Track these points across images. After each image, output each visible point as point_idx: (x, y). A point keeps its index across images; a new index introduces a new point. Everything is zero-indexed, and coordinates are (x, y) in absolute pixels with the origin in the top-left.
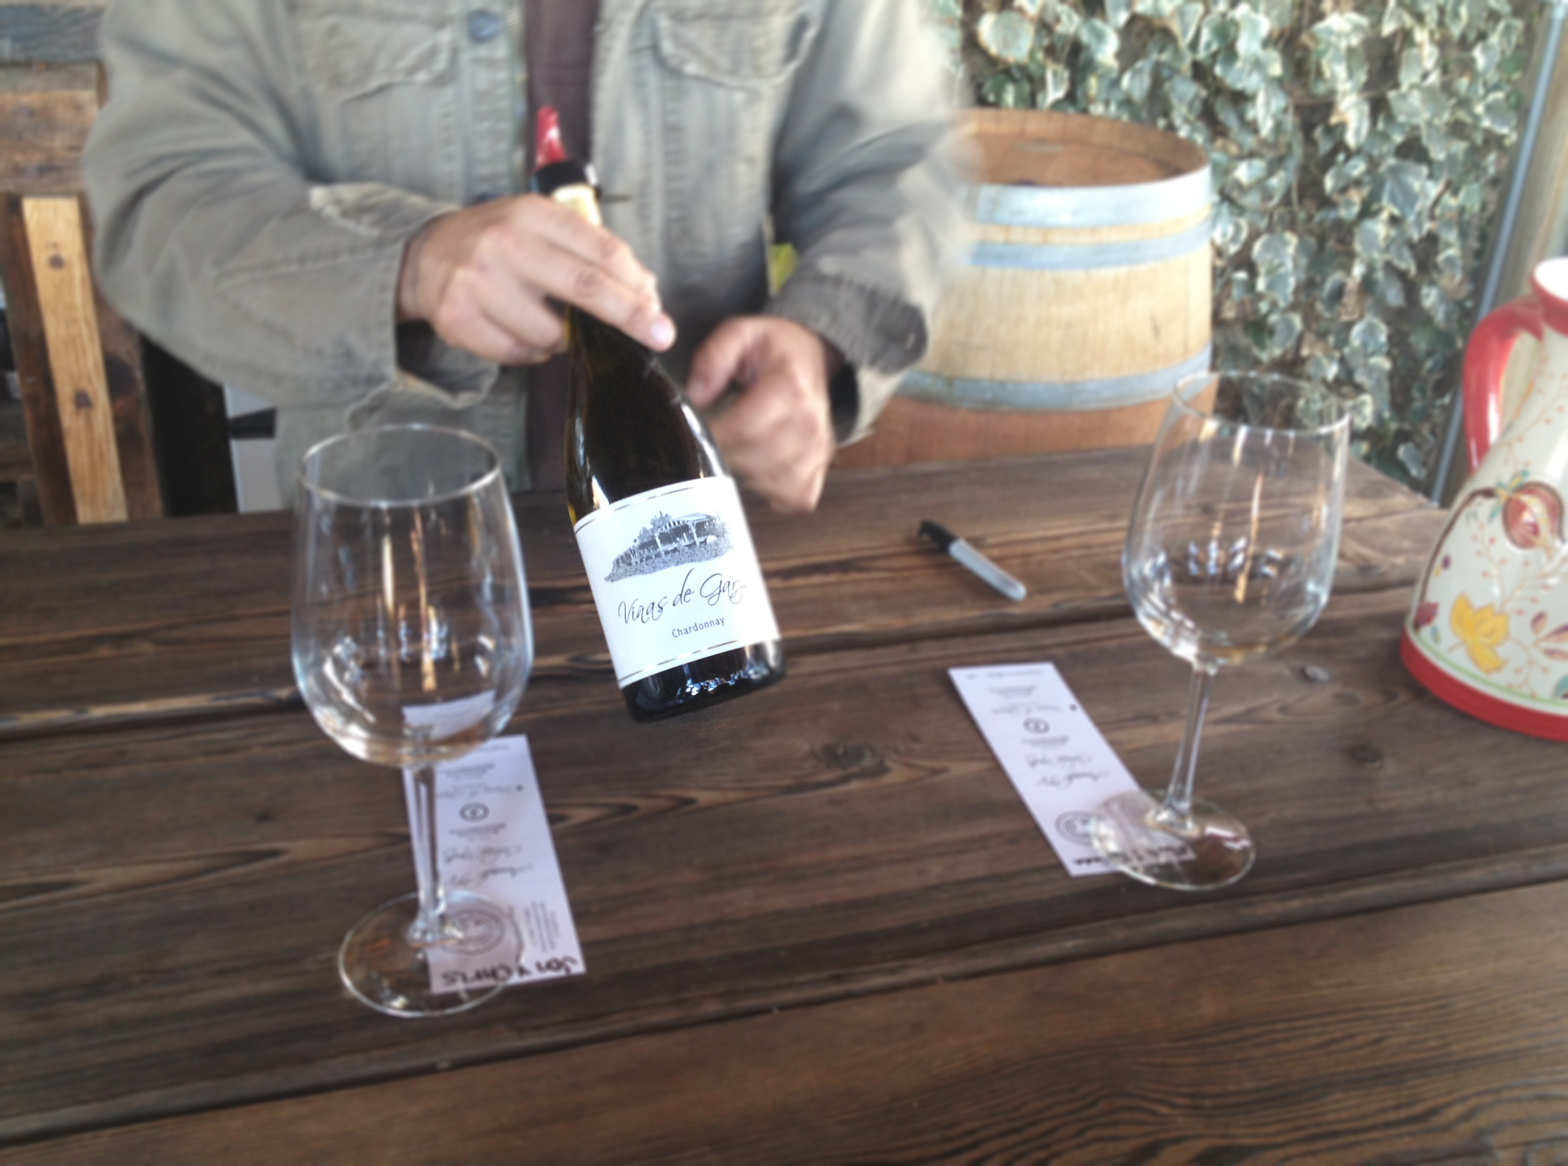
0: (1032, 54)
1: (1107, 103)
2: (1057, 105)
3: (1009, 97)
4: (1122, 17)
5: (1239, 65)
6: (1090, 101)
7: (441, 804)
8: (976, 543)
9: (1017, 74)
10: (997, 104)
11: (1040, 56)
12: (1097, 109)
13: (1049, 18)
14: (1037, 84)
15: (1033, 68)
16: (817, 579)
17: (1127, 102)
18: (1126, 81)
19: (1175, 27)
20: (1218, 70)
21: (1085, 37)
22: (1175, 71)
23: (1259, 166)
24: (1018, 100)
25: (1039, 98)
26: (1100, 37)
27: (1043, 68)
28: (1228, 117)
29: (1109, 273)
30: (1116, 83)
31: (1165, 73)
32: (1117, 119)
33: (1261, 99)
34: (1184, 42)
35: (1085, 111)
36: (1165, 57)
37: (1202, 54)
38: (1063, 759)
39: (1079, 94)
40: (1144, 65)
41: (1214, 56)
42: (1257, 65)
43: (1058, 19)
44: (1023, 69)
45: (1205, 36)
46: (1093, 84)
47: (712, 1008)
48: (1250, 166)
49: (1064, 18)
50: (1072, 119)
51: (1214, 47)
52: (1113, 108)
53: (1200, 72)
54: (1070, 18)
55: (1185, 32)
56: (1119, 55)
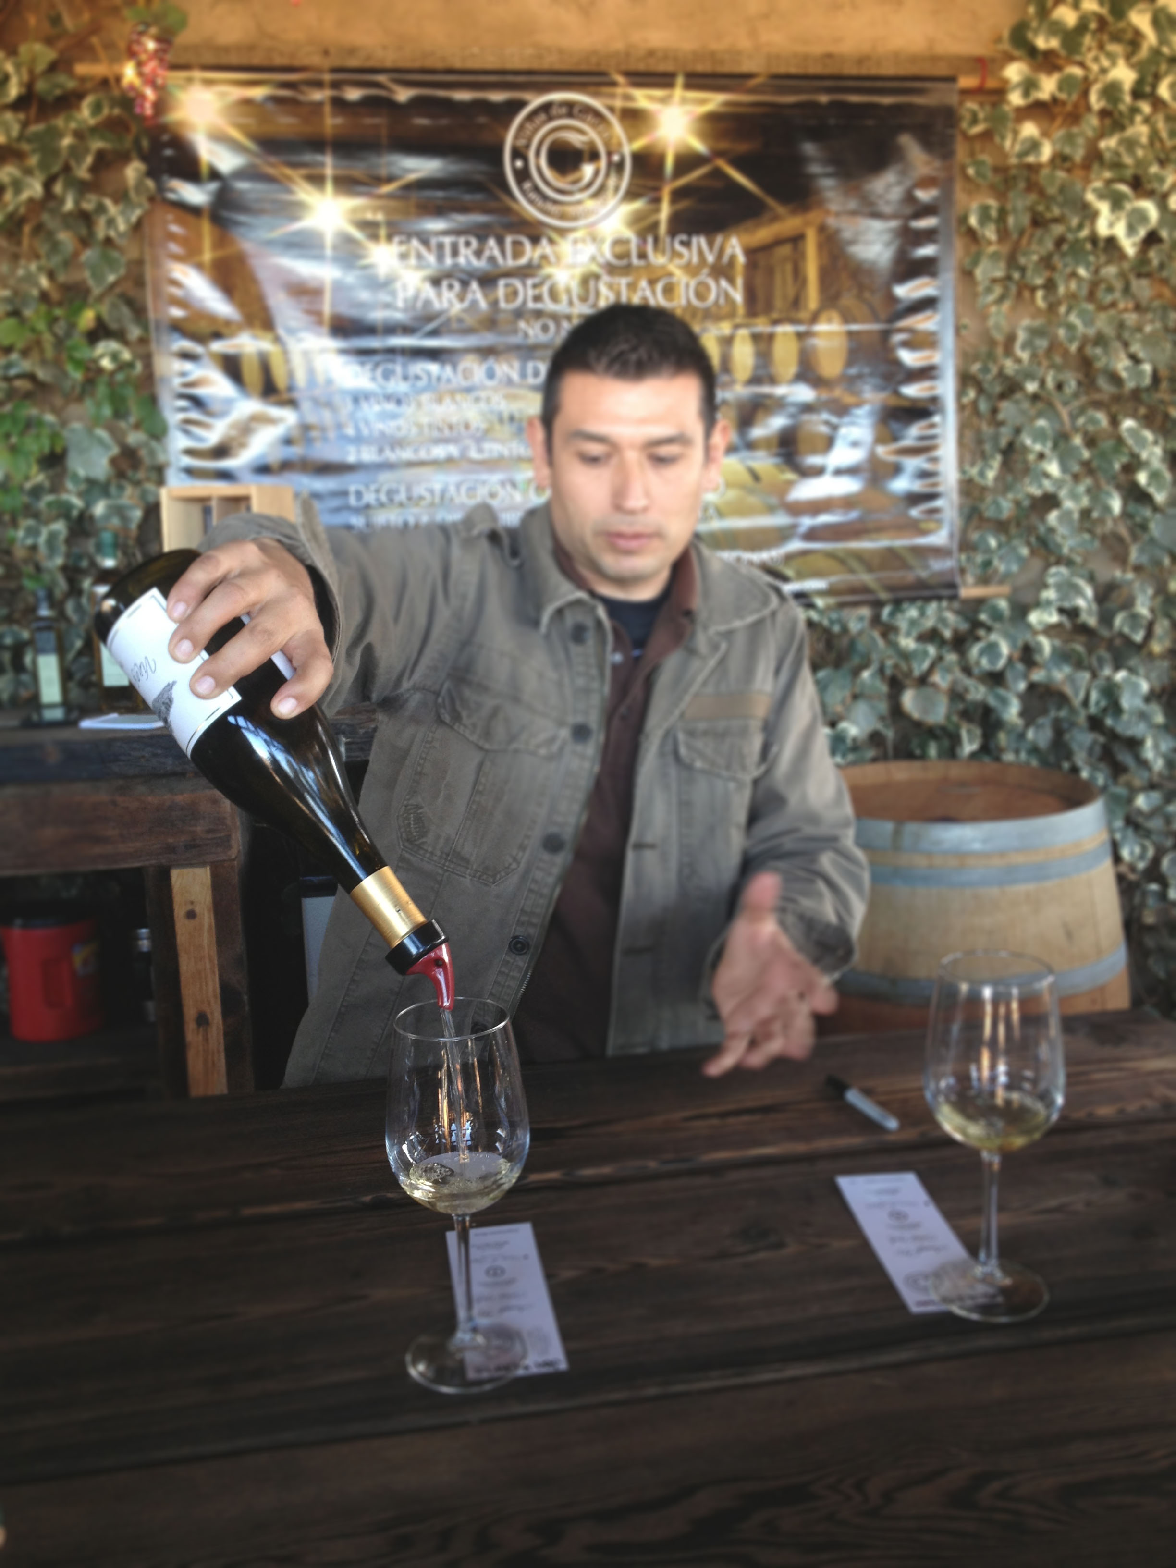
0: (948, 717)
1: (1017, 752)
2: (973, 755)
3: (933, 750)
4: (1022, 686)
5: (1125, 717)
6: (1001, 750)
7: (474, 1267)
8: (868, 1092)
9: (938, 732)
10: (923, 757)
11: (955, 718)
12: (1009, 757)
13: (960, 689)
14: (955, 740)
15: (951, 728)
16: (746, 1118)
17: (1034, 750)
18: (1030, 734)
19: (1068, 690)
20: (1109, 722)
21: (992, 702)
22: (1073, 724)
23: (1156, 797)
24: (941, 755)
25: (958, 751)
26: (1004, 702)
27: (958, 727)
28: (1125, 758)
29: (1021, 888)
30: (1022, 736)
31: (1065, 725)
32: (1027, 764)
33: (1149, 743)
34: (1077, 701)
35: (998, 759)
36: (1063, 713)
37: (1093, 710)
38: (916, 1238)
39: (992, 745)
40: (1045, 721)
41: (1105, 710)
42: (1143, 716)
43: (966, 690)
44: (943, 729)
45: (1094, 696)
46: (1002, 738)
47: (652, 1391)
48: (1148, 797)
49: (972, 689)
50: (988, 766)
51: (1103, 703)
52: (1023, 756)
53: (1095, 723)
54: (976, 688)
55: (1076, 693)
56: (1023, 714)
